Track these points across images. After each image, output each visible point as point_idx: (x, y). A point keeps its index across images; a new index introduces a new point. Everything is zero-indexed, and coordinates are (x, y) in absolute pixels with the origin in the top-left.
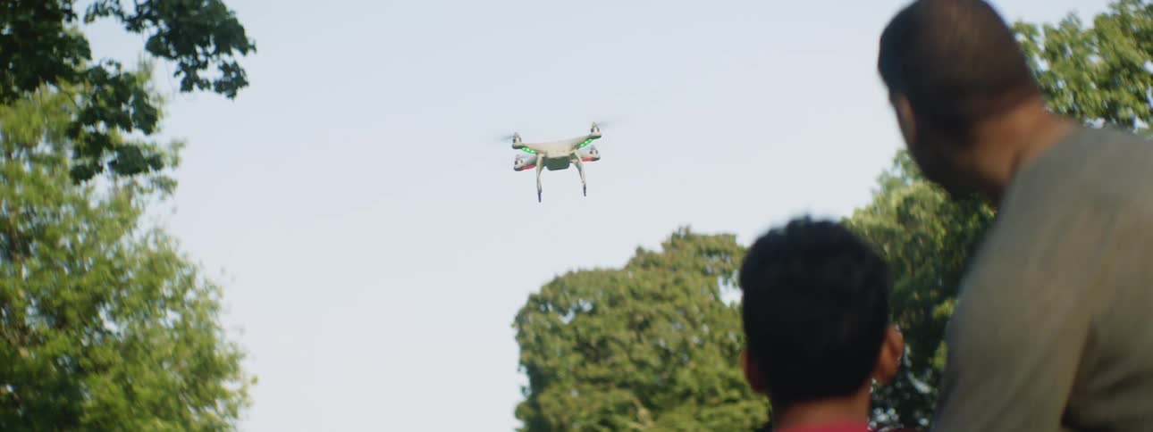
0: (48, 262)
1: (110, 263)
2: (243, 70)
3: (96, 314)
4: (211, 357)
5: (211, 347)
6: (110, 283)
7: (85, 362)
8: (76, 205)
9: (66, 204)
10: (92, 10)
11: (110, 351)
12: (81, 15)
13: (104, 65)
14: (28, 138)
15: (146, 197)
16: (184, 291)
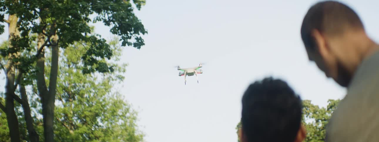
0: (81, 102)
1: (101, 103)
2: (143, 40)
3: (96, 120)
4: (133, 135)
5: (133, 132)
6: (101, 110)
7: (91, 135)
8: (91, 83)
9: (87, 83)
10: (96, 19)
11: (100, 132)
12: (92, 20)
13: (95, 36)
14: (75, 61)
15: (114, 81)
16: (126, 113)
